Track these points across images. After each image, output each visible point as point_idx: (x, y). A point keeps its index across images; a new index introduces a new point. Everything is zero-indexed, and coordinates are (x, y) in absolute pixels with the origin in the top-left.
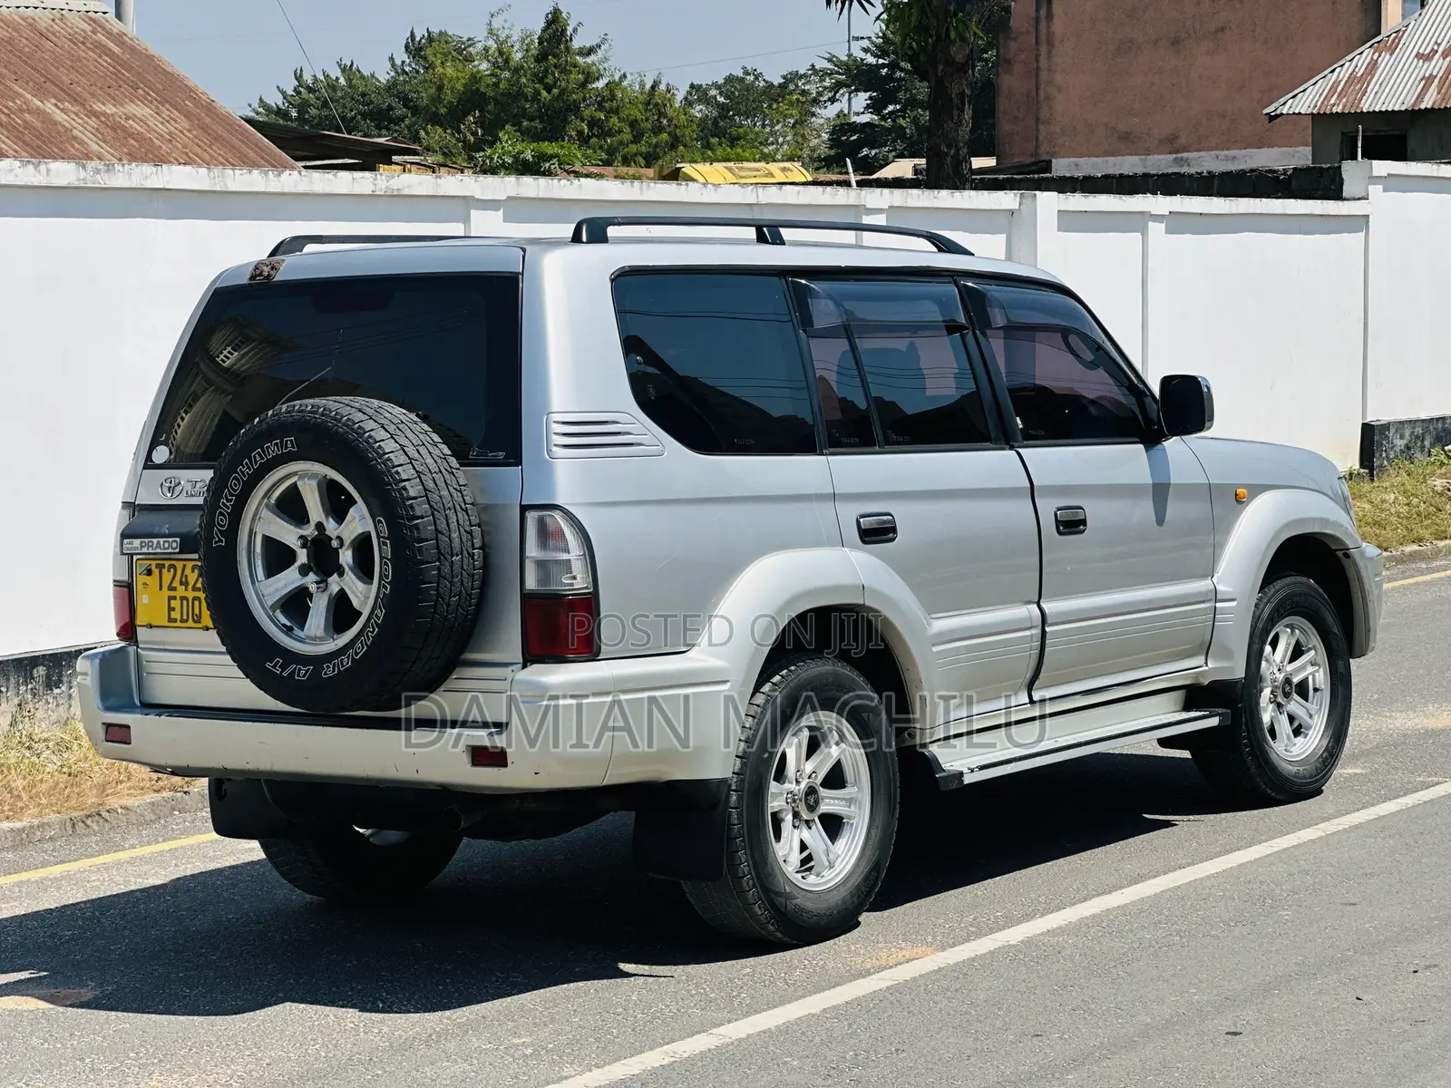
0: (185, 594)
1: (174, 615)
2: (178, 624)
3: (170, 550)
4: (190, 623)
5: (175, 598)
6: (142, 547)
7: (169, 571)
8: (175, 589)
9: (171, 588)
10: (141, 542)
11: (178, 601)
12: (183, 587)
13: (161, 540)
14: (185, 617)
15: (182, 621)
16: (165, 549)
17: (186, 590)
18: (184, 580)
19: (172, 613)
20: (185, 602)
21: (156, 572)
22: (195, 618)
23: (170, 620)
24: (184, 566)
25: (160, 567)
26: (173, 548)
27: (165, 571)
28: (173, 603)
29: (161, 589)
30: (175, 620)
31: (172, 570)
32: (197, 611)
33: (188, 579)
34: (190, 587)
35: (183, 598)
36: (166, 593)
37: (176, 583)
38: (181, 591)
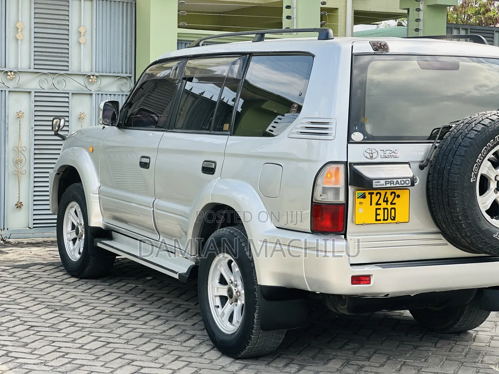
0: (386, 206)
1: (378, 218)
2: (382, 222)
3: (405, 185)
4: (389, 221)
5: (380, 209)
6: (386, 184)
7: (376, 195)
8: (380, 204)
9: (377, 204)
10: (386, 182)
11: (382, 210)
12: (386, 203)
13: (399, 180)
14: (386, 218)
15: (384, 220)
16: (401, 184)
17: (387, 204)
18: (385, 200)
19: (378, 216)
20: (386, 211)
21: (368, 196)
22: (392, 218)
23: (376, 220)
24: (386, 193)
25: (371, 194)
26: (406, 184)
27: (374, 196)
28: (378, 212)
29: (371, 204)
30: (380, 220)
31: (379, 195)
32: (393, 215)
33: (388, 199)
34: (389, 203)
35: (384, 209)
36: (374, 206)
37: (381, 201)
38: (384, 205)
